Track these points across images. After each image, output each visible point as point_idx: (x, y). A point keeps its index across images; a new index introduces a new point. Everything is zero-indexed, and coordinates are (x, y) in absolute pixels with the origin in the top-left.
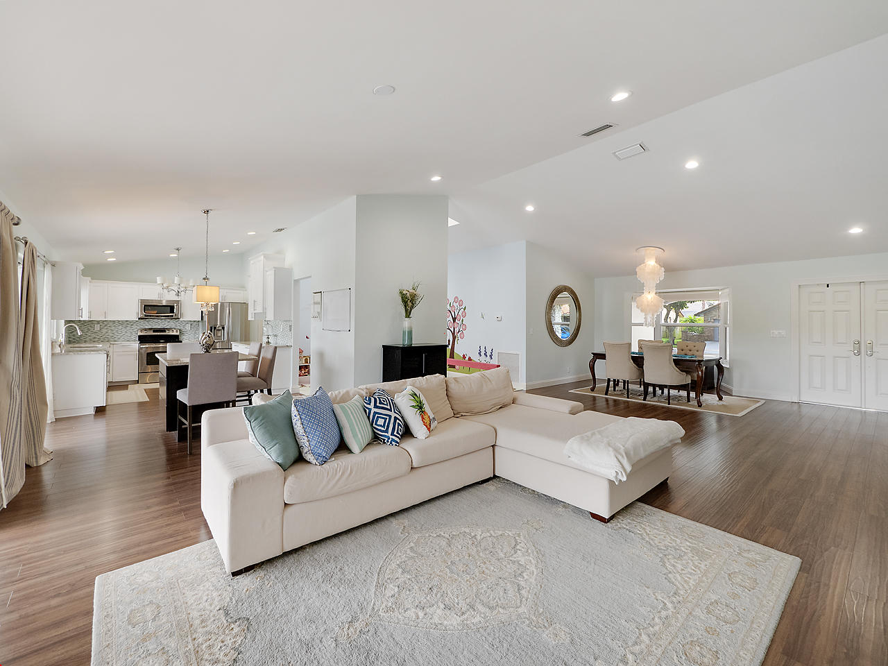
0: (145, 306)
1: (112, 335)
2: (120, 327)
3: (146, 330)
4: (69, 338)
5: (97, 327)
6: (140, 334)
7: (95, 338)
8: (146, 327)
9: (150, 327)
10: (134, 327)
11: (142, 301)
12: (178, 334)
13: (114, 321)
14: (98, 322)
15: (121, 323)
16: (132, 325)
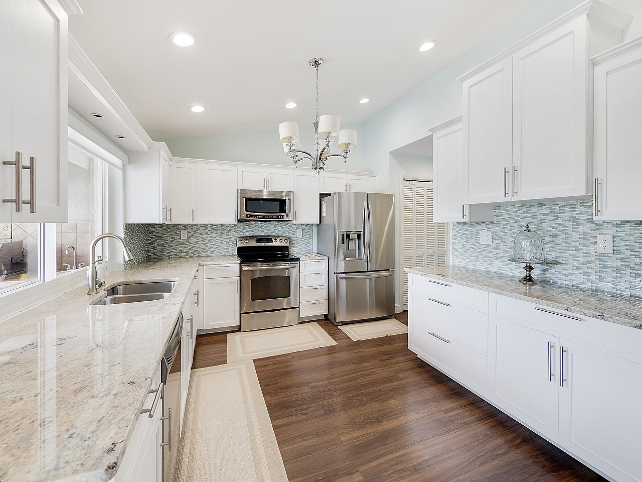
0: (247, 200)
1: (203, 246)
2: (214, 235)
3: (246, 238)
4: (148, 251)
5: (184, 235)
6: (239, 245)
7: (181, 251)
8: (247, 234)
9: (251, 234)
10: (232, 234)
11: (242, 192)
12: (287, 244)
13: (205, 226)
14: (185, 227)
15: (215, 227)
16: (229, 231)
